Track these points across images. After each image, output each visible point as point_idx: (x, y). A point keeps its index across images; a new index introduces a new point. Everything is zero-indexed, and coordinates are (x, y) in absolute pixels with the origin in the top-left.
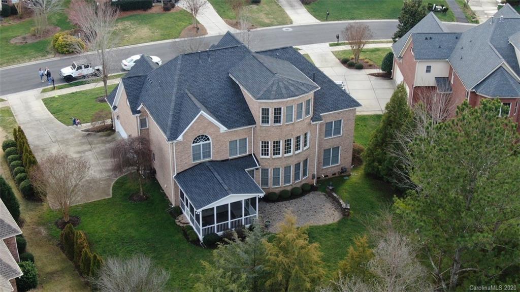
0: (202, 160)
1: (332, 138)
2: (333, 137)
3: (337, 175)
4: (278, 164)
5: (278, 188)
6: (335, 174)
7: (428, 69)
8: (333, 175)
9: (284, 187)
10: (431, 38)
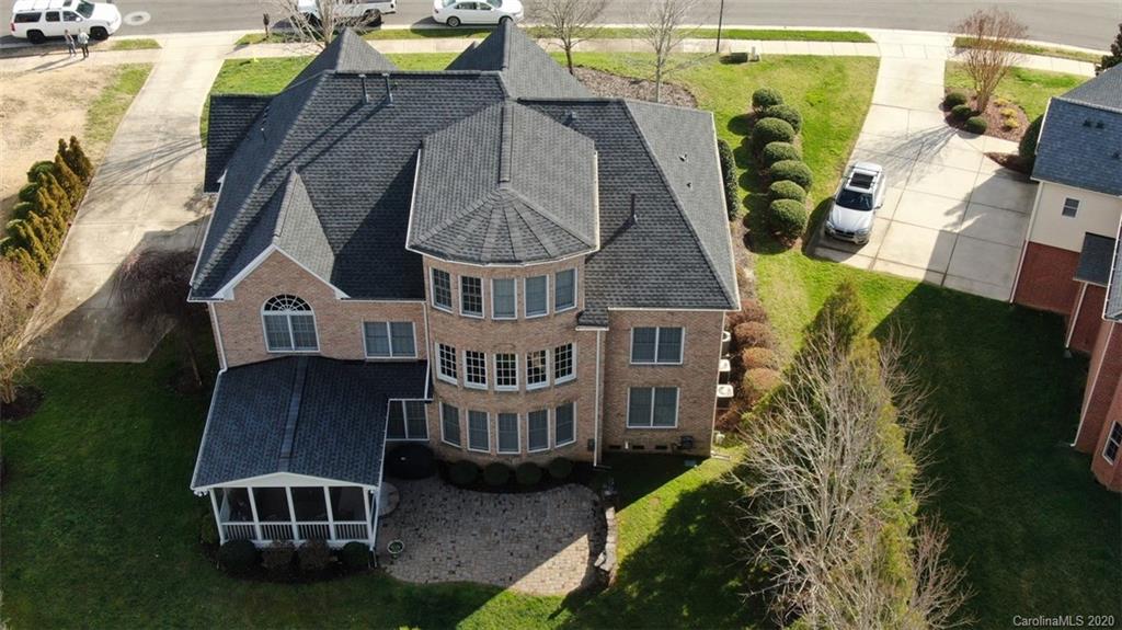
0: (293, 350)
1: (653, 366)
2: (656, 363)
3: (669, 450)
4: (480, 404)
5: (482, 454)
6: (665, 448)
7: (1070, 208)
8: (658, 447)
9: (498, 455)
10: (1100, 126)
